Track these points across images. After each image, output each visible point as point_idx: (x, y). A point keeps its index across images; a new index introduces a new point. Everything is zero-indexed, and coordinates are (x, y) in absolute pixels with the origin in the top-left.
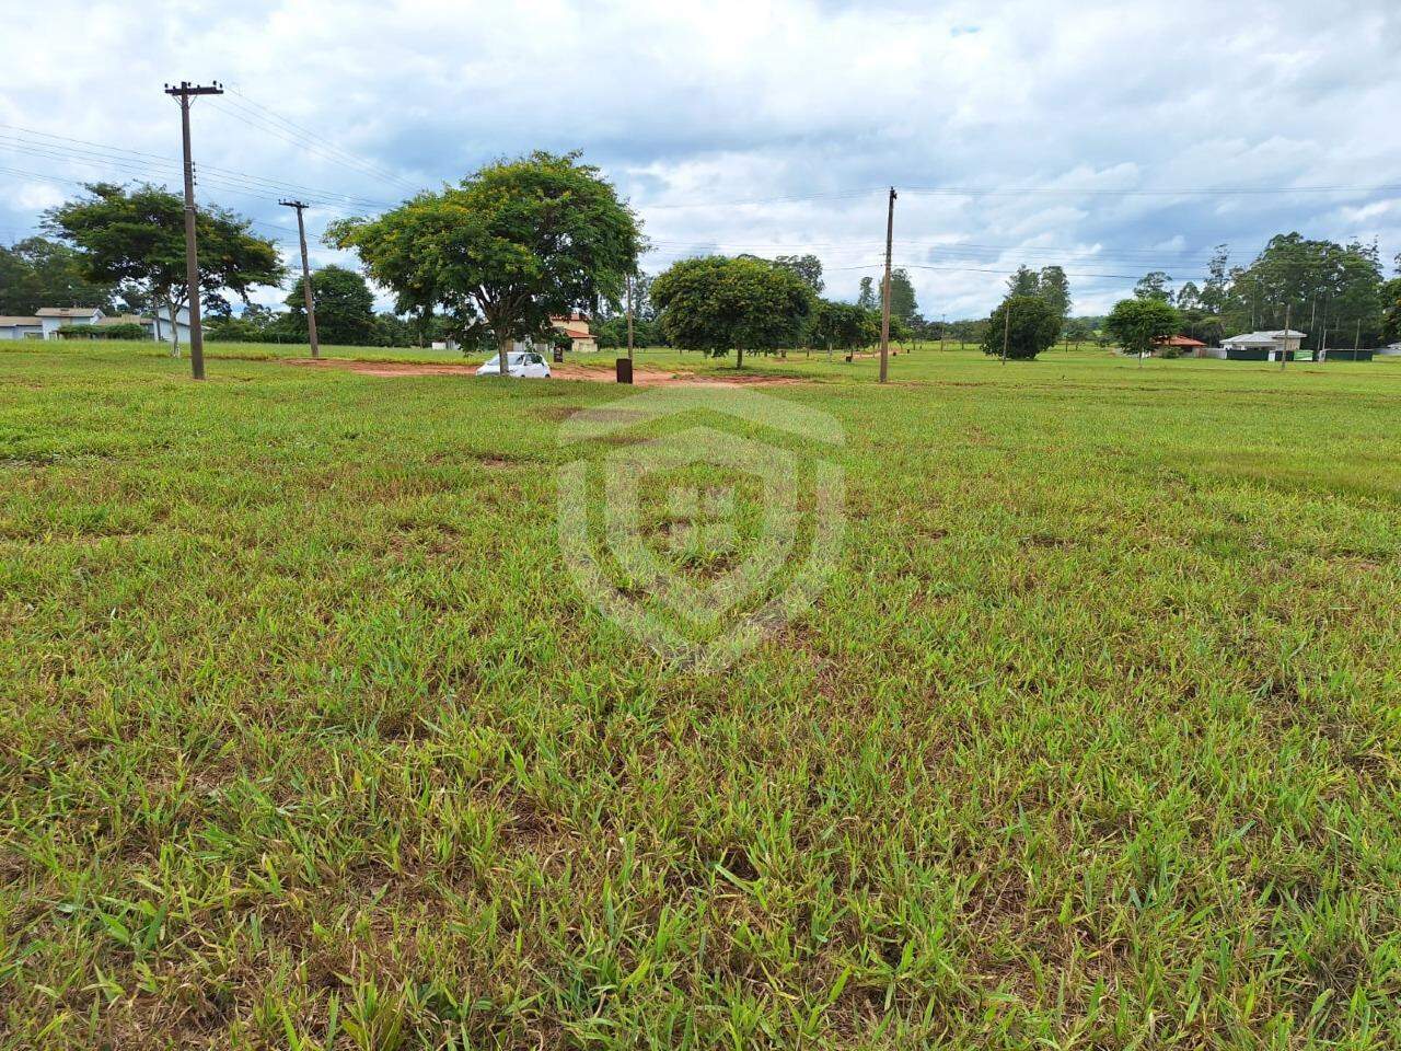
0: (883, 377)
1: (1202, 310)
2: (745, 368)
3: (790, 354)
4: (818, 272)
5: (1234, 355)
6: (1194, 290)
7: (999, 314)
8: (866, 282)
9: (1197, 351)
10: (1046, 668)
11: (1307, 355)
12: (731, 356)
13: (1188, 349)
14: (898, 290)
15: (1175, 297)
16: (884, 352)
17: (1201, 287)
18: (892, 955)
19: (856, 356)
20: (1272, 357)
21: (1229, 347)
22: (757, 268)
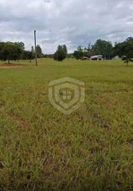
0: (37, 65)
1: (87, 52)
2: (10, 64)
3: (19, 61)
4: (24, 45)
5: (93, 59)
6: (86, 49)
7: (56, 53)
8: (32, 47)
9: (87, 59)
10: (60, 117)
11: (103, 59)
12: (7, 61)
13: (86, 58)
14: (38, 49)
15: (83, 50)
16: (36, 60)
17: (87, 48)
18: (29, 178)
19: (32, 61)
20: (98, 59)
21: (92, 58)
22: (10, 44)
